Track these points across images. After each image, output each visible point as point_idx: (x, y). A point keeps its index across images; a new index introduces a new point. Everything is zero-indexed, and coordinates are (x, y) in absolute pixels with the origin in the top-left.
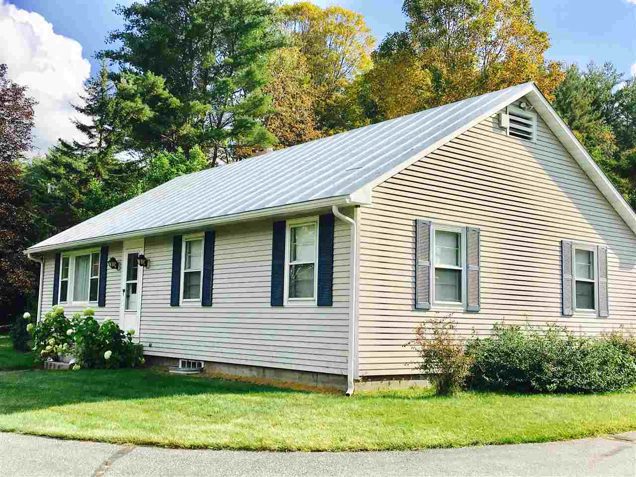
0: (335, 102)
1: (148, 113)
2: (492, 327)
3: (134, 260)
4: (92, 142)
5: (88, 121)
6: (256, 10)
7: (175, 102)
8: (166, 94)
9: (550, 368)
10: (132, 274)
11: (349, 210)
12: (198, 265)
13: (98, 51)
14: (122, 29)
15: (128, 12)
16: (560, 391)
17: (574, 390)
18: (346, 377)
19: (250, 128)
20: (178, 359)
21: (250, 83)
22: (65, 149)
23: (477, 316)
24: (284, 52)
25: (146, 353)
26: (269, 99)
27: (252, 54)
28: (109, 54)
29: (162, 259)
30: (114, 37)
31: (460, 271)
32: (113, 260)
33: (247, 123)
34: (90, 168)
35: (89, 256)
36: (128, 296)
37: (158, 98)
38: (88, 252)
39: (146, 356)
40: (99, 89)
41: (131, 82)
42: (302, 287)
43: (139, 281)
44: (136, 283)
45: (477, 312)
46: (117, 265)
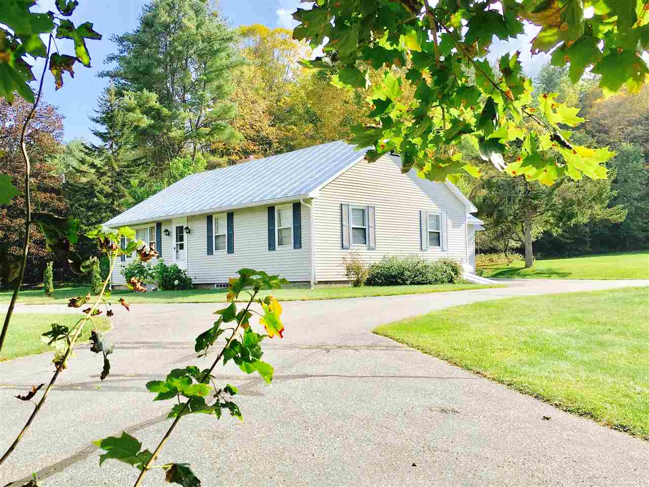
0: (283, 104)
1: (146, 122)
2: (382, 257)
3: (180, 230)
4: (106, 145)
5: (103, 129)
6: (221, 37)
7: (165, 111)
8: (158, 105)
9: (407, 273)
10: (180, 238)
11: (309, 200)
12: (223, 230)
13: (101, 71)
14: (117, 53)
15: (121, 40)
16: (411, 284)
17: (419, 283)
18: (310, 282)
19: (223, 130)
20: (214, 284)
21: (219, 93)
22: (87, 151)
23: (375, 251)
24: (245, 69)
25: (193, 283)
26: (235, 106)
27: (220, 72)
28: (108, 74)
29: (200, 229)
30: (111, 58)
31: (365, 229)
32: (166, 231)
33: (221, 126)
34: (106, 164)
35: (147, 229)
36: (177, 251)
37: (151, 109)
38: (148, 226)
39: (193, 284)
40: (109, 104)
41: (133, 98)
42: (285, 240)
43: (185, 242)
44: (183, 244)
45: (374, 249)
46: (168, 233)
